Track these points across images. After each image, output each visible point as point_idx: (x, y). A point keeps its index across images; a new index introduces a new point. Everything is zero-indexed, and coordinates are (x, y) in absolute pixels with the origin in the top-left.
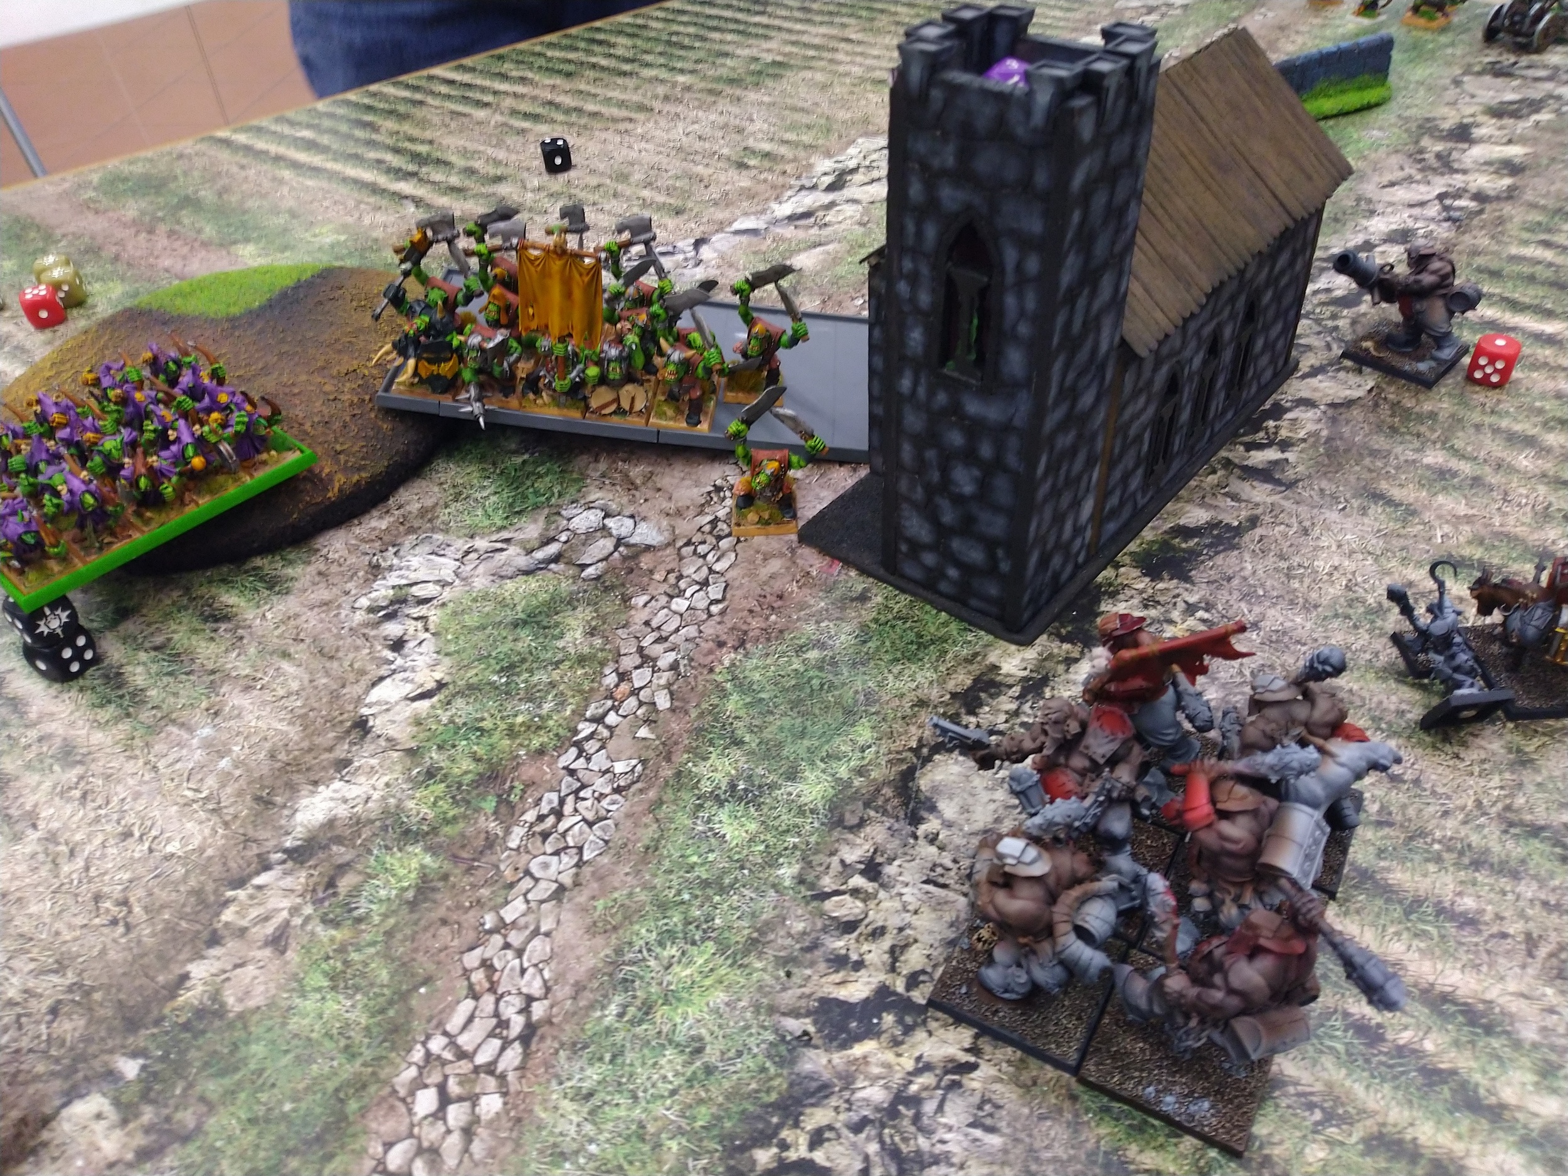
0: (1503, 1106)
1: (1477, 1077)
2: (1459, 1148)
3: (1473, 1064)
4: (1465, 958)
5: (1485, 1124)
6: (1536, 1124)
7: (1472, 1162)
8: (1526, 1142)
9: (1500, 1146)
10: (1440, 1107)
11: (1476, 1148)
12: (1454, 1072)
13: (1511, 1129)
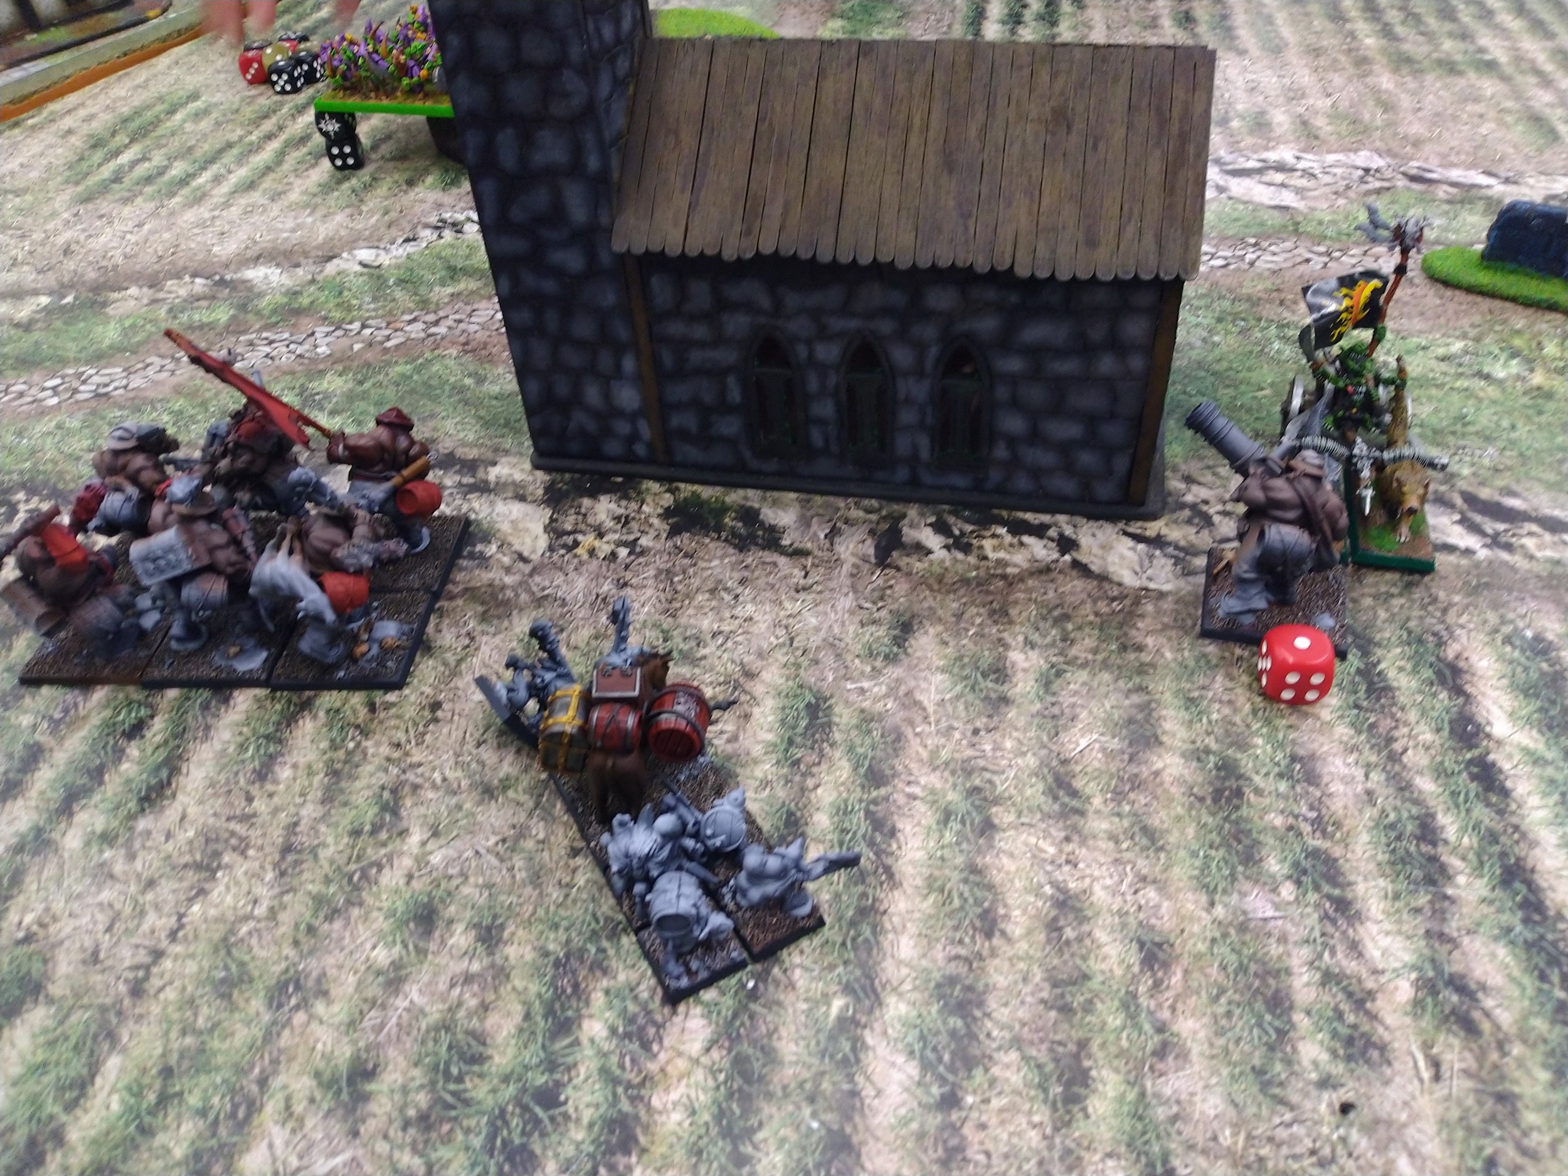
0: (71, 815)
1: (97, 798)
2: (33, 793)
3: (109, 794)
4: (222, 778)
5: (53, 806)
6: (55, 835)
7: (20, 802)
8: (38, 831)
9: (35, 816)
10: (69, 779)
11: (33, 803)
12: (101, 783)
13: (50, 820)
